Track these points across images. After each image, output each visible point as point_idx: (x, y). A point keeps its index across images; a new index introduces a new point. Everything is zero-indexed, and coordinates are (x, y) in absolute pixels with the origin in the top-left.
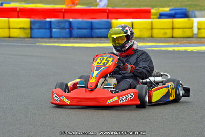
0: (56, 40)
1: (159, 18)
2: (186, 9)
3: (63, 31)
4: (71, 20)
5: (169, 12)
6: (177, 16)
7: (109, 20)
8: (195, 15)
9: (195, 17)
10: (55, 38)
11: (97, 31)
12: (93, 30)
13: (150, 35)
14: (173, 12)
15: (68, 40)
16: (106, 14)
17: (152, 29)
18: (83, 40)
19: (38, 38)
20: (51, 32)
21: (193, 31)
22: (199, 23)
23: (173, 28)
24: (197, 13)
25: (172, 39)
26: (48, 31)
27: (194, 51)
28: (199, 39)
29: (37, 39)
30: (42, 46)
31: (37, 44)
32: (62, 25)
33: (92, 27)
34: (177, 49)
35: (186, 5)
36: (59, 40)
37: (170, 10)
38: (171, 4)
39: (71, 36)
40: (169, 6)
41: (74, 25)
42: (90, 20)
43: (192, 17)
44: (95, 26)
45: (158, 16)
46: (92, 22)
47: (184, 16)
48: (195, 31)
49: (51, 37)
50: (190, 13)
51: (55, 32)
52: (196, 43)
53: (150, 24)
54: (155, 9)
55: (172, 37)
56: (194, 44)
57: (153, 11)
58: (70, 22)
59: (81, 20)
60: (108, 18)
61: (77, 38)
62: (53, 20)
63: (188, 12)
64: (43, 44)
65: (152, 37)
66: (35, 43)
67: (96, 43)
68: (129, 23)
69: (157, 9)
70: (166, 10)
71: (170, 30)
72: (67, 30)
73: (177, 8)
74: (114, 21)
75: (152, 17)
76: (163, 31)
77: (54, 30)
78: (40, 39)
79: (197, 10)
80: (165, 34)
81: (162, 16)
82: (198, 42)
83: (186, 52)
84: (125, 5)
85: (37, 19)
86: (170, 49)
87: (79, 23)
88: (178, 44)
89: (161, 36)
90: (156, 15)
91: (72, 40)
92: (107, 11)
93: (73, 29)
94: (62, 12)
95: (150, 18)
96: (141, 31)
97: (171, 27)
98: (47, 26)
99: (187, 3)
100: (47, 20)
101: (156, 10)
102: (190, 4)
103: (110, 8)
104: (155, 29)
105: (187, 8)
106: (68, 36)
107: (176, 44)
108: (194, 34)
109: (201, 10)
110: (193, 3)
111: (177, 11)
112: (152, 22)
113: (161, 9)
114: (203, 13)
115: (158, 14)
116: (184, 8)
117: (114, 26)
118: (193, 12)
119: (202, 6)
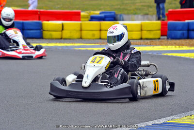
1: (90, 20)
2: (114, 13)
5: (100, 15)
6: (107, 19)
8: (123, 18)
13: (79, 37)
14: (103, 15)
16: (38, 16)
17: (81, 30)
23: (100, 30)
24: (125, 17)
33: (23, 28)
35: (116, 9)
37: (100, 13)
38: (102, 7)
40: (100, 9)
42: (21, 21)
43: (120, 20)
44: (26, 27)
46: (23, 23)
47: (113, 19)
50: (119, 16)
53: (79, 26)
55: (100, 39)
57: (82, 14)
60: (39, 20)
63: (117, 15)
65: (81, 38)
68: (60, 24)
69: (88, 12)
70: (97, 13)
71: (98, 32)
73: (107, 11)
74: (45, 23)
75: (82, 19)
76: (91, 33)
79: (125, 14)
80: (94, 35)
81: (93, 18)
84: (59, 8)
88: (104, 45)
89: (89, 37)
90: (87, 18)
92: (39, 13)
95: (79, 20)
96: (71, 32)
99: (116, 7)
101: (87, 13)
102: (119, 9)
103: (42, 10)
104: (85, 30)
105: (117, 12)
107: (102, 45)
109: (128, 14)
110: (122, 7)
112: (81, 24)
113: (92, 12)
114: (130, 16)
115: (89, 17)
116: (113, 11)
117: (45, 27)
118: (121, 15)
119: (130, 10)
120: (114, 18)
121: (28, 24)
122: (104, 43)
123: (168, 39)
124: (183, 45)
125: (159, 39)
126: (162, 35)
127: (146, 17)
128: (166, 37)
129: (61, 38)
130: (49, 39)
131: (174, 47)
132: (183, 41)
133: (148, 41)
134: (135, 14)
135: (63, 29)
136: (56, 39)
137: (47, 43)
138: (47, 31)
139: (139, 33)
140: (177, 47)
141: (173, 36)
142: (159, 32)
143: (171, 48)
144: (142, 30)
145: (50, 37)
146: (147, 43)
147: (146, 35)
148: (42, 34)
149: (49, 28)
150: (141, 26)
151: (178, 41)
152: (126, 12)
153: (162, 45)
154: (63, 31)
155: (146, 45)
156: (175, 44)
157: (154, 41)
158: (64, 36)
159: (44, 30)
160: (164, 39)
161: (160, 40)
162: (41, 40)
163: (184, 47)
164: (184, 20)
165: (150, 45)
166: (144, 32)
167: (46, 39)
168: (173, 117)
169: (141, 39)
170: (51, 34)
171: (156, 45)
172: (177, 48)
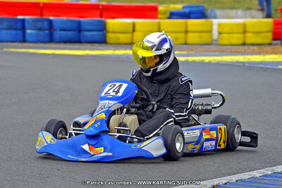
0: (31, 45)
1: (169, 18)
2: (203, 7)
3: (41, 32)
4: (52, 18)
5: (183, 11)
6: (192, 16)
7: (103, 19)
8: (215, 14)
9: (215, 18)
10: (30, 42)
11: (87, 33)
12: (82, 33)
14: (187, 10)
15: (47, 45)
16: (98, 12)
18: (68, 45)
19: (7, 42)
20: (24, 33)
21: (212, 36)
22: (220, 25)
23: (186, 32)
24: (218, 12)
25: (185, 46)
26: (20, 33)
27: (213, 62)
28: (220, 47)
29: (5, 44)
30: (12, 53)
31: (5, 50)
32: (40, 25)
33: (79, 28)
34: (191, 59)
35: (205, 1)
36: (36, 45)
37: (183, 8)
39: (51, 40)
40: (181, 2)
41: (56, 25)
42: (78, 19)
43: (211, 18)
44: (84, 27)
45: (168, 15)
46: (79, 23)
47: (200, 15)
48: (215, 35)
49: (24, 41)
50: (209, 12)
51: (30, 34)
52: (215, 51)
54: (164, 5)
55: (186, 44)
56: (214, 53)
57: (161, 8)
58: (50, 22)
59: (65, 18)
60: (101, 17)
61: (60, 42)
62: (27, 17)
63: (207, 10)
64: (13, 50)
66: (2, 49)
67: (85, 49)
68: (129, 23)
69: (166, 5)
70: (178, 7)
71: (183, 35)
72: (47, 32)
73: (192, 5)
74: (110, 22)
75: (160, 16)
76: (174, 35)
77: (28, 31)
78: (8, 44)
79: (218, 8)
80: (176, 38)
81: (173, 15)
82: (219, 51)
83: (202, 63)
85: (5, 16)
86: (182, 59)
87: (63, 22)
88: (193, 52)
90: (165, 14)
91: (53, 45)
92: (101, 7)
93: (54, 30)
94: (40, 7)
95: (156, 17)
96: (145, 34)
97: (184, 30)
98: (19, 25)
100: (20, 17)
101: (165, 7)
103: (104, 3)
105: (206, 5)
106: (47, 39)
107: (191, 53)
108: (213, 40)
109: (223, 8)
111: (192, 9)
112: (159, 24)
113: (172, 6)
114: (226, 12)
115: (168, 13)
116: (201, 5)
117: (109, 28)
118: (212, 11)
119: (225, 3)
120: (202, 14)
121: (87, 23)
122: (192, 50)
125: (270, 44)
126: (274, 39)
127: (248, 12)
128: (279, 42)
129: (131, 43)
130: (115, 44)
133: (256, 48)
134: (233, 8)
135: (134, 31)
136: (124, 44)
137: (114, 50)
138: (113, 32)
139: (241, 35)
142: (270, 35)
144: (245, 32)
145: (116, 41)
146: (254, 51)
147: (251, 38)
148: (105, 36)
149: (115, 29)
150: (245, 25)
152: (219, 5)
153: (276, 53)
154: (135, 33)
155: (253, 53)
157: (263, 47)
159: (108, 32)
160: (276, 44)
161: (272, 47)
162: (104, 45)
165: (259, 53)
166: (249, 35)
167: (111, 44)
169: (244, 44)
170: (117, 38)
171: (268, 53)
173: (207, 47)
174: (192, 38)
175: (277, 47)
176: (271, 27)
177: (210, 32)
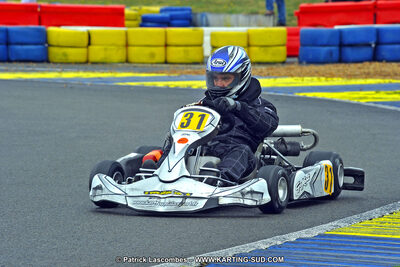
1: (141, 26)
2: (190, 10)
5: (160, 15)
6: (175, 22)
7: (42, 27)
8: (207, 20)
9: (207, 25)
11: (19, 47)
12: (11, 47)
13: (123, 58)
14: (167, 15)
16: (36, 16)
17: (127, 45)
21: (202, 51)
22: (213, 36)
23: (166, 45)
24: (211, 18)
25: (165, 65)
33: (7, 40)
34: (172, 84)
35: (192, 2)
37: (162, 11)
40: (159, 3)
42: (3, 27)
43: (202, 25)
44: (14, 38)
45: (140, 21)
46: (7, 31)
47: (187, 22)
48: (208, 51)
50: (199, 17)
53: (124, 38)
54: (133, 8)
55: (166, 62)
57: (127, 11)
60: (40, 24)
63: (196, 14)
65: (127, 61)
67: (16, 71)
68: (83, 33)
69: (137, 8)
70: (154, 10)
71: (162, 49)
73: (174, 7)
74: (52, 30)
75: (127, 23)
76: (148, 50)
79: (211, 12)
80: (152, 55)
81: (146, 21)
83: (189, 90)
86: (161, 84)
88: (176, 75)
89: (144, 59)
90: (135, 20)
92: (39, 9)
95: (122, 25)
96: (106, 50)
97: (163, 43)
101: (135, 10)
102: (199, 2)
103: (44, 4)
104: (134, 46)
105: (193, 8)
107: (172, 75)
108: (204, 57)
109: (217, 12)
111: (174, 13)
112: (126, 33)
113: (145, 8)
114: (222, 17)
115: (140, 18)
116: (187, 7)
117: (52, 39)
118: (202, 16)
119: (221, 4)
120: (189, 21)
121: (17, 32)
122: (175, 72)
123: (300, 62)
124: (332, 76)
125: (283, 62)
126: (289, 56)
127: (253, 18)
128: (296, 59)
129: (87, 62)
130: (61, 63)
131: (315, 79)
132: (332, 68)
133: (264, 68)
134: (231, 12)
135: (89, 44)
136: (76, 63)
137: (60, 72)
138: (58, 46)
140: (323, 79)
141: (310, 57)
142: (283, 50)
143: (312, 81)
144: (249, 45)
145: (63, 59)
146: (261, 72)
147: (257, 54)
148: (46, 52)
149: (61, 41)
150: (248, 36)
151: (321, 68)
152: (212, 8)
153: (292, 76)
154: (90, 47)
156: (318, 74)
157: (274, 67)
158: (93, 58)
159: (50, 45)
160: (292, 63)
161: (286, 66)
162: (45, 64)
163: (335, 79)
164: (332, 25)
165: (268, 76)
166: (254, 49)
167: (54, 63)
168: (335, 223)
170: (65, 55)
171: (280, 76)
172: (323, 82)
173: (197, 66)
174: (175, 54)
175: (293, 66)
176: (283, 39)
177: (201, 45)
